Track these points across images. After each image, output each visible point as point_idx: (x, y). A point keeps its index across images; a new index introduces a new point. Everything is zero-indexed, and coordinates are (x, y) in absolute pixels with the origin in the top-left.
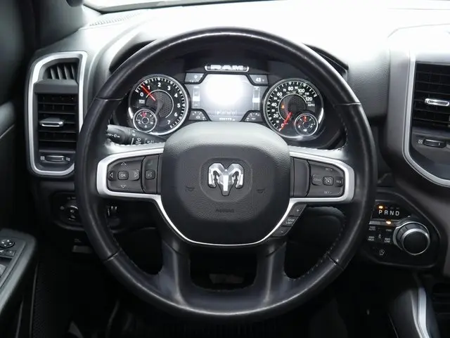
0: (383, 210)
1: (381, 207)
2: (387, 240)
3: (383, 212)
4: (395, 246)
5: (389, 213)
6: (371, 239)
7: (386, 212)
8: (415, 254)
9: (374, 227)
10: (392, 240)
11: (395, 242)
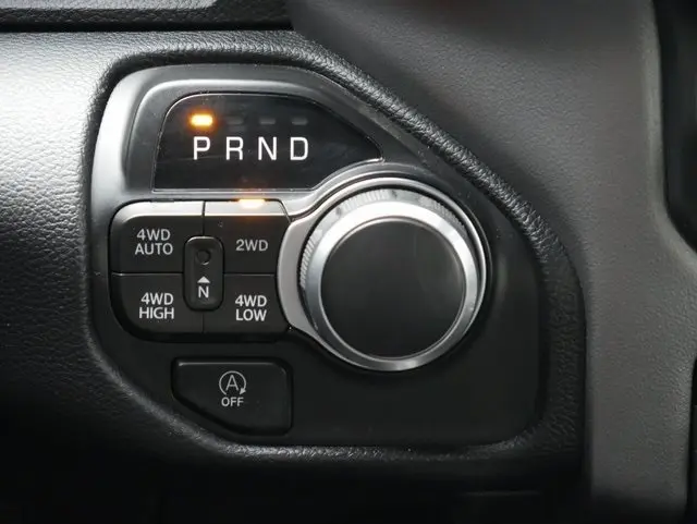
0: (217, 135)
1: (202, 120)
2: (251, 308)
3: (218, 146)
4: (299, 337)
5: (251, 146)
6: (156, 307)
7: (234, 147)
8: (410, 363)
9: (164, 234)
10: (275, 305)
11: (296, 317)
